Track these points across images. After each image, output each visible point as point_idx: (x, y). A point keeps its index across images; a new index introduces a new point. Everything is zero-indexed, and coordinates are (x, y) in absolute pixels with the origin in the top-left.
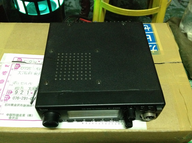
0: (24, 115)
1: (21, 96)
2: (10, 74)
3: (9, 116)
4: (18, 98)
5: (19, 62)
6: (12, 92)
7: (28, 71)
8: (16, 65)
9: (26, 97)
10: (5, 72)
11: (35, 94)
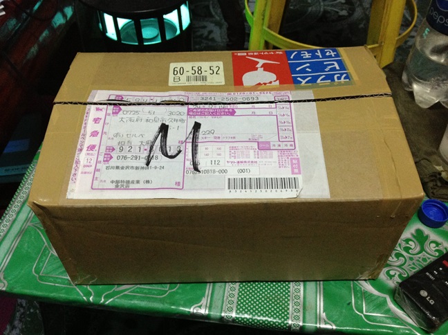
0: (138, 182)
1: (129, 155)
2: (106, 122)
3: (114, 184)
4: (125, 158)
6: (113, 149)
7: (135, 117)
9: (138, 155)
10: (98, 118)
11: (150, 151)
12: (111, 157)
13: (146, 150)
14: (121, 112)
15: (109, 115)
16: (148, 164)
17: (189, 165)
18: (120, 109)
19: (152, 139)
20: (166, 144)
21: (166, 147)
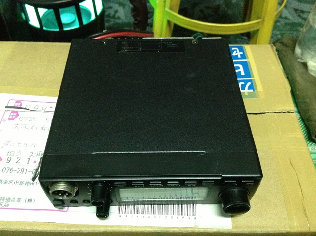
0: (19, 200)
1: (16, 167)
5: (17, 108)
6: (1, 160)
7: (31, 124)
8: (12, 114)
9: (25, 168)
13: (35, 162)
14: (18, 117)
15: (5, 121)
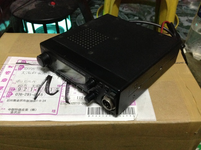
0: (27, 110)
1: (24, 93)
3: (11, 111)
4: (21, 94)
7: (32, 71)
8: (20, 67)
9: (30, 93)
11: (38, 91)
12: (12, 94)
13: (35, 90)
14: (24, 69)
15: (16, 70)
16: (35, 98)
17: (63, 99)
18: (23, 67)
19: (40, 83)
20: (49, 87)
21: (49, 88)
